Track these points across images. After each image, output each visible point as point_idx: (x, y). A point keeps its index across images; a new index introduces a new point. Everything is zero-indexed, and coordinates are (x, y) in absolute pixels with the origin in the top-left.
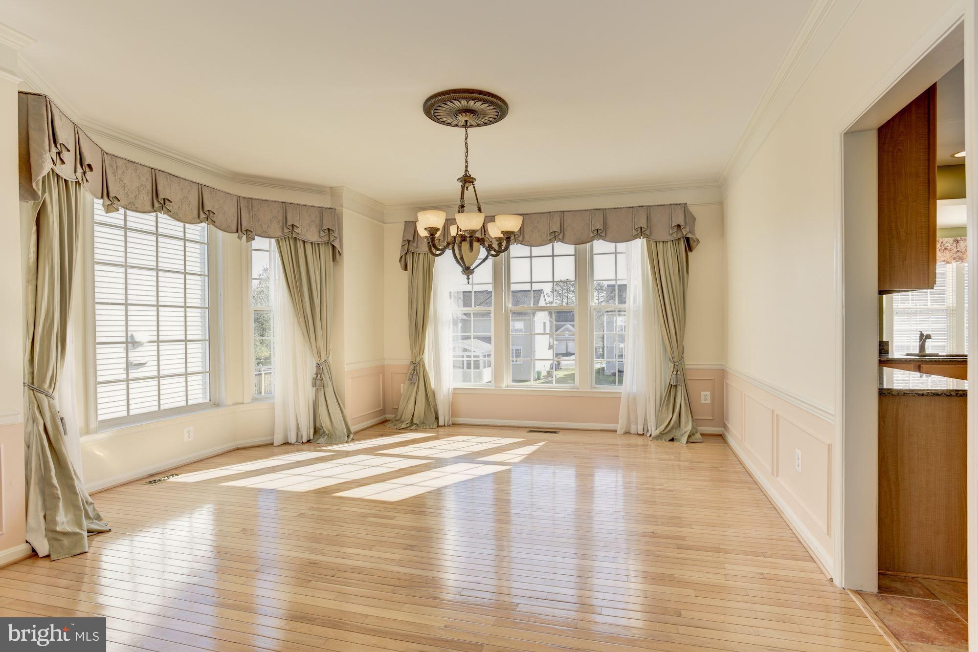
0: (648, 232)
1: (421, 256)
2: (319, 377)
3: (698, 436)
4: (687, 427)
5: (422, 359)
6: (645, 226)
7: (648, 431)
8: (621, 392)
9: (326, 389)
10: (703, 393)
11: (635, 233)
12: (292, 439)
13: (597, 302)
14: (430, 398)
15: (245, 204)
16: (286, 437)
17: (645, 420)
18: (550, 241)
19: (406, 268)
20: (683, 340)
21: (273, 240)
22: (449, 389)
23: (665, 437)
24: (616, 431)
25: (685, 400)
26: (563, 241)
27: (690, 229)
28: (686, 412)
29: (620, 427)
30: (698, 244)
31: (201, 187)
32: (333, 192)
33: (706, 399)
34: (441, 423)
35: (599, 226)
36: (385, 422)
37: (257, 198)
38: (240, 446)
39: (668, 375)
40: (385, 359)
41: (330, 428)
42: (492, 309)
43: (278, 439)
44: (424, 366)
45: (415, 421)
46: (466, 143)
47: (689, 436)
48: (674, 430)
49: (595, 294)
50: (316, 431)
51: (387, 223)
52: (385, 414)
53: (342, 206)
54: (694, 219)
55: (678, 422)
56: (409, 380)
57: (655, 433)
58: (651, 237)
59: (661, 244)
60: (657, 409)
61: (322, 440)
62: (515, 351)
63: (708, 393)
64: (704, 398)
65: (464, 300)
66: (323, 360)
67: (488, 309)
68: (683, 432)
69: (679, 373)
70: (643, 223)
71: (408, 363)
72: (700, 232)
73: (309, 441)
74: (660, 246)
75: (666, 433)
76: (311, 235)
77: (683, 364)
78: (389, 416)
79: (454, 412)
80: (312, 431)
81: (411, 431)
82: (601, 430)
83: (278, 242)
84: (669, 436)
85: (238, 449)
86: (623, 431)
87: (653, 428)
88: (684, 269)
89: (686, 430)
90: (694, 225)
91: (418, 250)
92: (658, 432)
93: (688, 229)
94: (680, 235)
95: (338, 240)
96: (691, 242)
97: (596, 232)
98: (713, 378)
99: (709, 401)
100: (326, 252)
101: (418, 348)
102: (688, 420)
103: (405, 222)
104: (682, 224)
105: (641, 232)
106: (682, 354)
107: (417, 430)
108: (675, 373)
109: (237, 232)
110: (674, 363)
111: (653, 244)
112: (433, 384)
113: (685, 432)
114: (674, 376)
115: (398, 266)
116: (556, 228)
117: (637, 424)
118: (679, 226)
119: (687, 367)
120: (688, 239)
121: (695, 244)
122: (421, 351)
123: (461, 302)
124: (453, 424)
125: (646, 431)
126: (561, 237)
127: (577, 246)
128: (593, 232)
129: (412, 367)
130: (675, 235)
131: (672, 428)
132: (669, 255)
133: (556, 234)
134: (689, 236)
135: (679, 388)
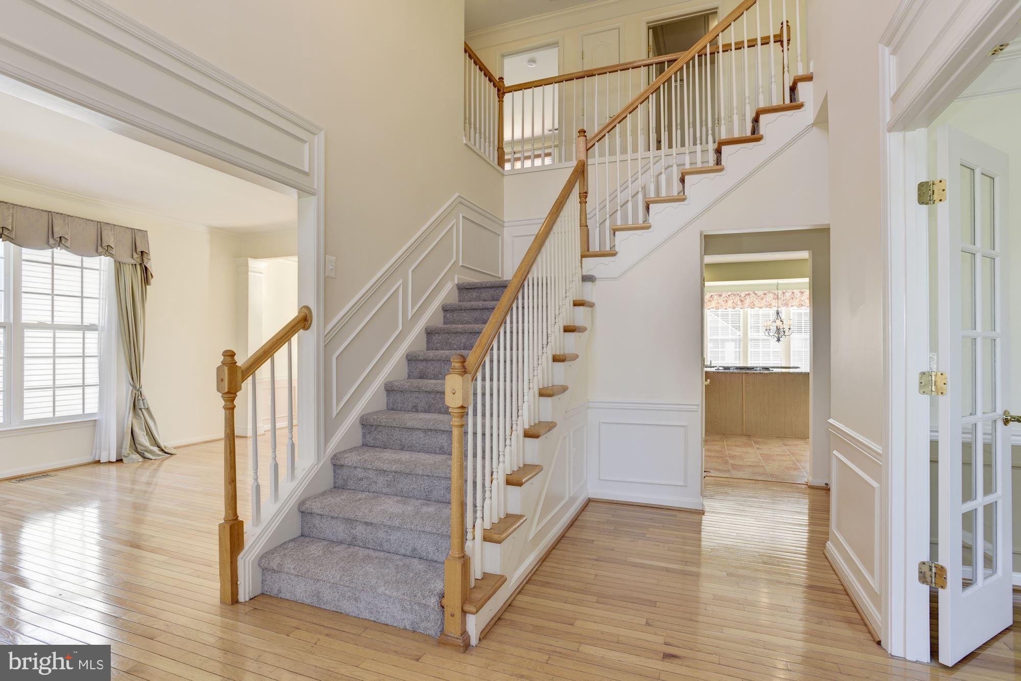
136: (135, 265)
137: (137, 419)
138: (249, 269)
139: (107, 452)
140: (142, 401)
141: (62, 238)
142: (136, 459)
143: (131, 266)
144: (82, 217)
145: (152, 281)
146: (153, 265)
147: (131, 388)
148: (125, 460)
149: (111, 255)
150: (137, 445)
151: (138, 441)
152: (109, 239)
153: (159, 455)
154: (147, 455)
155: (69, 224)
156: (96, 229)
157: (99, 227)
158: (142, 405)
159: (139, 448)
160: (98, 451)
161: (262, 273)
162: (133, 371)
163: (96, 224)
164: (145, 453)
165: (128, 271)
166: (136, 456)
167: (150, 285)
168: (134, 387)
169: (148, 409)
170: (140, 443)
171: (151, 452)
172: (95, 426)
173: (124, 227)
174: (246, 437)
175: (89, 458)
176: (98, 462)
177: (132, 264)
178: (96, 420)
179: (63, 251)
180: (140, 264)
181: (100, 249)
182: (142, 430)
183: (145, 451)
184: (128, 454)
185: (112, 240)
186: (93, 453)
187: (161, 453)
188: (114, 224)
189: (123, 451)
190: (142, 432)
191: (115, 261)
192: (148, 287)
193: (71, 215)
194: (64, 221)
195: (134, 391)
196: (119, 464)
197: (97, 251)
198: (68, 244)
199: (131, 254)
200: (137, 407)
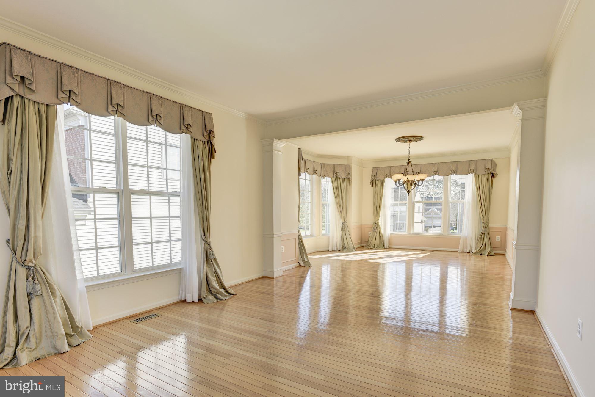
0: (475, 171)
1: (379, 181)
2: (344, 227)
3: (493, 253)
4: (488, 249)
5: (378, 222)
6: (474, 169)
7: (472, 251)
8: (461, 236)
9: (346, 232)
10: (497, 237)
11: (469, 171)
12: (335, 249)
13: (454, 193)
14: (381, 237)
15: (323, 165)
16: (333, 248)
17: (471, 247)
18: (433, 175)
19: (373, 186)
20: (489, 214)
21: (330, 178)
22: (389, 234)
23: (478, 254)
24: (458, 252)
25: (488, 239)
26: (438, 175)
27: (493, 169)
28: (488, 244)
29: (460, 250)
30: (497, 176)
31: (313, 162)
32: (348, 158)
33: (498, 239)
34: (385, 247)
35: (454, 168)
36: (362, 247)
37: (326, 163)
38: (318, 251)
39: (481, 229)
40: (362, 222)
41: (347, 246)
42: (407, 202)
43: (330, 249)
44: (379, 225)
45: (375, 246)
46: (409, 150)
47: (489, 254)
48: (483, 251)
49: (452, 188)
50: (342, 247)
51: (365, 167)
52: (362, 244)
53: (352, 163)
54: (496, 165)
55: (484, 248)
56: (373, 230)
57: (474, 251)
58: (476, 173)
59: (481, 176)
60: (476, 243)
61: (344, 250)
62: (400, 224)
63: (499, 237)
64: (497, 239)
65: (394, 198)
66: (345, 221)
67: (405, 202)
68: (486, 252)
69: (486, 228)
70: (473, 167)
71: (373, 224)
72: (499, 170)
73: (340, 250)
74: (480, 176)
75: (479, 252)
76: (342, 175)
77: (488, 224)
78: (363, 245)
79: (390, 243)
80: (341, 247)
81: (374, 249)
82: (452, 251)
83: (332, 179)
84: (480, 253)
85: (317, 252)
86: (461, 251)
87: (474, 250)
88: (490, 186)
89: (487, 251)
90: (496, 167)
91: (378, 179)
92: (475, 251)
93: (492, 170)
94: (489, 172)
95: (351, 177)
96: (494, 174)
97: (452, 171)
98: (501, 231)
99: (499, 240)
100: (347, 181)
101: (377, 218)
102: (489, 247)
103: (373, 167)
104: (490, 167)
105: (472, 171)
106: (488, 220)
107: (376, 249)
108: (484, 228)
109: (321, 176)
110: (484, 224)
111: (477, 176)
112: (382, 232)
113: (487, 252)
114: (484, 229)
115: (370, 186)
116: (436, 170)
117: (467, 249)
118: (488, 168)
119: (490, 226)
120: (493, 174)
121: (496, 175)
122: (378, 219)
123: (393, 199)
124: (390, 248)
125: (471, 251)
126: (438, 173)
127: (444, 177)
128: (451, 171)
129: (374, 225)
130: (487, 172)
131: (482, 250)
132: (484, 181)
133: (436, 172)
134: (493, 172)
135: (486, 234)
136: (204, 141)
137: (209, 267)
138: (274, 148)
139: (191, 294)
140: (211, 253)
141: (158, 116)
142: (212, 300)
143: (202, 142)
144: (170, 99)
145: (216, 155)
146: (217, 142)
147: (204, 243)
148: (204, 300)
149: (190, 132)
150: (211, 288)
151: (212, 285)
152: (189, 120)
153: (226, 296)
154: (219, 296)
155: (162, 104)
156: (179, 110)
157: (181, 108)
158: (212, 257)
159: (212, 290)
160: (184, 293)
161: (281, 152)
162: (205, 230)
163: (179, 106)
164: (218, 295)
165: (200, 145)
166: (211, 298)
167: (214, 158)
168: (205, 241)
169: (215, 259)
170: (213, 287)
171: (221, 294)
172: (181, 272)
173: (197, 109)
174: (273, 278)
175: (176, 299)
176: (185, 301)
177: (202, 141)
178: (181, 269)
179: (158, 128)
180: (208, 141)
181: (183, 128)
182: (214, 277)
183: (217, 293)
184: (206, 295)
185: (190, 120)
186: (180, 294)
187: (226, 294)
188: (191, 106)
189: (202, 293)
190: (213, 278)
191: (191, 137)
192: (212, 160)
193: (163, 97)
194: (159, 102)
195: (206, 245)
196: (201, 304)
197: (181, 129)
198: (161, 122)
199: (202, 133)
200: (209, 258)
